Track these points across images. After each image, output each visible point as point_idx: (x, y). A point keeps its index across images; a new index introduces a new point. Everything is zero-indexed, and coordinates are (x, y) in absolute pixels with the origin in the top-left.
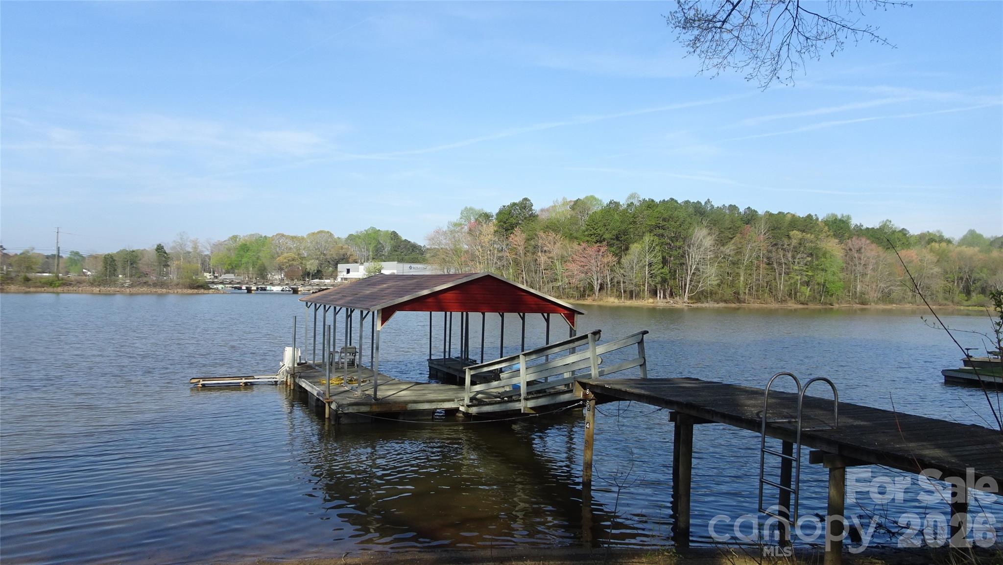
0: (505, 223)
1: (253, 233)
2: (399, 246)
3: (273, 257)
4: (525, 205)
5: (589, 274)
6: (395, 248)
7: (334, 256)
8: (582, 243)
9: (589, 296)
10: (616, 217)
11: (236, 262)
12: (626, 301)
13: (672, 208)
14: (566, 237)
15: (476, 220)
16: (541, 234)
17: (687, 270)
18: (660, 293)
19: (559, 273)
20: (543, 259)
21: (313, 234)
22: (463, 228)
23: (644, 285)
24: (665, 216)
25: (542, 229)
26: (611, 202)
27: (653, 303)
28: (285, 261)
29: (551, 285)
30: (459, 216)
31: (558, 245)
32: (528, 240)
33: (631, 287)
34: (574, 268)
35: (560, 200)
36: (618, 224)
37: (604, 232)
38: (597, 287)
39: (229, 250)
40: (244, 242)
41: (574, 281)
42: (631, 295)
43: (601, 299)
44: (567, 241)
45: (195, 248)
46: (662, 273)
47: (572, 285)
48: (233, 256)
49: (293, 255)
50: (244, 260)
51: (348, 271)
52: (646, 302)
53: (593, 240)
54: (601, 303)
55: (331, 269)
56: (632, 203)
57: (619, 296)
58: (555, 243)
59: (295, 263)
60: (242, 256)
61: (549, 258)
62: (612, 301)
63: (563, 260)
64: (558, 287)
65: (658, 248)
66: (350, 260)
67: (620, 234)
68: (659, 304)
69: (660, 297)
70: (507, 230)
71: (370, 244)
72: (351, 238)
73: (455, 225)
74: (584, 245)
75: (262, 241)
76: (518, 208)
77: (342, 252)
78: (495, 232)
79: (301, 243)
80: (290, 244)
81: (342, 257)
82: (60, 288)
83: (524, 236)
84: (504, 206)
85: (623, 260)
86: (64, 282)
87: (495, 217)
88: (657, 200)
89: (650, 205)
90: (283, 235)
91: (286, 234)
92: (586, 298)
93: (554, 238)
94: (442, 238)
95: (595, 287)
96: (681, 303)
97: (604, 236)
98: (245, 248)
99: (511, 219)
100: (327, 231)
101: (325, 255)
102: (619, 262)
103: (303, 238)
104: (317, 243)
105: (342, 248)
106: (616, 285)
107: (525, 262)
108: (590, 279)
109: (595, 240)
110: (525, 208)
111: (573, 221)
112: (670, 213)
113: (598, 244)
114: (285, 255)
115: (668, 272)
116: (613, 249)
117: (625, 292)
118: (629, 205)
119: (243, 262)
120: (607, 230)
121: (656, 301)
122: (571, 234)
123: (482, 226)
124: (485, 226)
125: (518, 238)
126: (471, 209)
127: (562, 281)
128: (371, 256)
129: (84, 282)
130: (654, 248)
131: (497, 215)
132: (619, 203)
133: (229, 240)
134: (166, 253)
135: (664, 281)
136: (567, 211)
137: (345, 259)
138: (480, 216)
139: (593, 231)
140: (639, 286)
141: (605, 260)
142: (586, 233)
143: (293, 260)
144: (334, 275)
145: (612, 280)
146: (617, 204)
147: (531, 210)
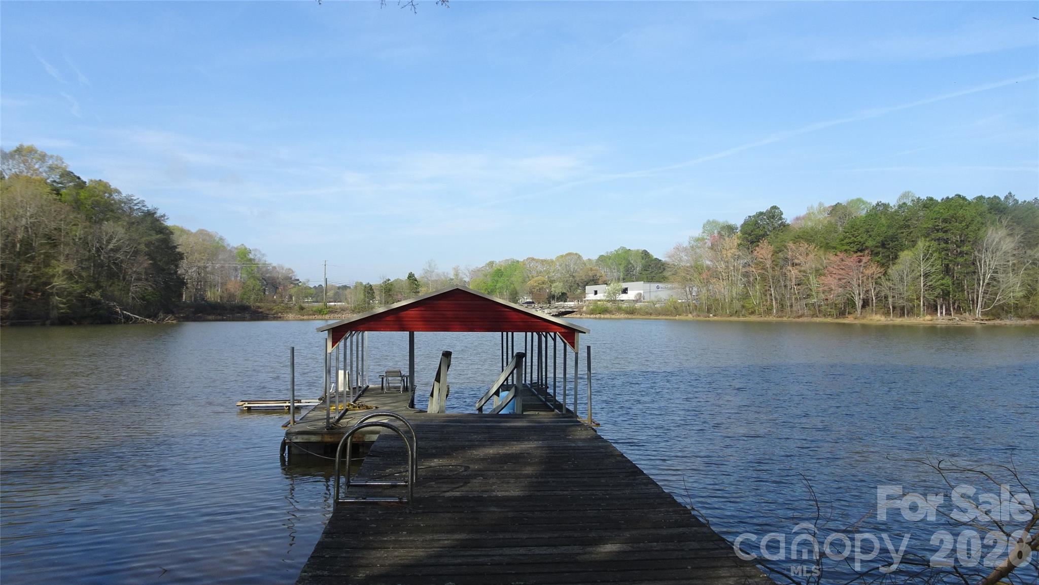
0: (750, 235)
1: (508, 258)
2: (650, 266)
3: (524, 282)
4: (773, 214)
5: (848, 288)
6: (646, 268)
7: (584, 277)
8: (839, 253)
9: (849, 313)
10: (883, 221)
11: (491, 287)
12: (894, 319)
13: (956, 206)
14: (821, 247)
15: (719, 233)
16: (791, 245)
17: (979, 280)
18: (941, 308)
19: (814, 287)
20: (793, 272)
21: (562, 256)
22: (706, 243)
23: (918, 299)
24: (946, 216)
25: (791, 240)
26: (878, 204)
27: (931, 320)
28: (535, 284)
29: (804, 302)
30: (701, 230)
31: (811, 256)
32: (775, 253)
33: (901, 302)
34: (832, 281)
35: (816, 206)
36: (884, 229)
37: (866, 240)
38: (859, 303)
39: (486, 276)
40: (499, 268)
41: (832, 296)
42: (902, 312)
43: (864, 317)
44: (821, 252)
45: (457, 275)
46: (942, 285)
47: (830, 301)
48: (489, 280)
49: (543, 279)
50: (499, 285)
51: (596, 293)
52: (922, 319)
53: (852, 249)
54: (864, 321)
55: (579, 291)
56: (904, 203)
57: (887, 314)
58: (807, 255)
59: (545, 286)
60: (497, 281)
61: (800, 271)
62: (878, 319)
63: (818, 273)
64: (813, 304)
65: (936, 255)
66: (600, 282)
67: (886, 241)
68: (940, 321)
69: (941, 313)
70: (752, 243)
71: (621, 264)
72: (602, 259)
73: (697, 240)
74: (841, 255)
75: (514, 265)
76: (765, 217)
77: (591, 274)
78: (739, 245)
79: (550, 266)
80: (540, 268)
81: (592, 278)
82: (327, 315)
83: (771, 248)
84: (750, 217)
85: (890, 271)
86: (331, 309)
87: (739, 229)
88: (938, 198)
89: (929, 204)
90: (533, 259)
91: (536, 257)
92: (847, 315)
93: (807, 249)
94: (683, 254)
95: (857, 303)
96: (972, 320)
97: (867, 244)
98: (499, 273)
99: (758, 230)
100: (575, 253)
101: (574, 277)
102: (885, 274)
103: (552, 261)
104: (566, 265)
105: (591, 270)
106: (882, 300)
107: (773, 277)
108: (850, 294)
109: (855, 249)
110: (773, 217)
111: (830, 229)
112: (951, 212)
113: (859, 254)
114: (536, 279)
115: (950, 283)
116: (877, 259)
117: (894, 308)
118: (900, 207)
119: (497, 287)
120: (870, 236)
121: (935, 318)
122: (827, 243)
123: (724, 239)
124: (727, 239)
125: (764, 251)
126: (714, 222)
127: (817, 297)
128: (622, 277)
129: (347, 309)
130: (932, 254)
131: (742, 226)
132: (889, 204)
133: (486, 266)
134: (416, 280)
135: (946, 294)
136: (824, 217)
137: (594, 281)
138: (723, 228)
139: (852, 238)
140: (911, 300)
141: (869, 272)
142: (845, 242)
143: (543, 283)
144: (581, 297)
145: (877, 295)
146: (886, 206)
147: (781, 219)
